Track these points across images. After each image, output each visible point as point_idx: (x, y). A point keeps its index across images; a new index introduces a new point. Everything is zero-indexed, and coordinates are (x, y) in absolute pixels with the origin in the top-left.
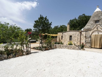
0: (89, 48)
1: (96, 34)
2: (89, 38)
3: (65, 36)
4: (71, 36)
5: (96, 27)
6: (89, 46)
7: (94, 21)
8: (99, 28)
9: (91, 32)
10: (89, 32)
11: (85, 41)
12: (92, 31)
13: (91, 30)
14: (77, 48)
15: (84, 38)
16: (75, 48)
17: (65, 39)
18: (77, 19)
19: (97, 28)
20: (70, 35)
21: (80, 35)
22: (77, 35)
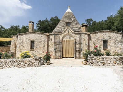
0: (59, 58)
1: (67, 39)
2: (59, 44)
3: (22, 41)
4: (32, 42)
5: (67, 30)
6: (60, 56)
7: (65, 22)
8: (71, 31)
9: (61, 37)
10: (59, 36)
11: (55, 49)
12: (63, 35)
13: (62, 33)
14: (37, 62)
15: (53, 45)
16: (33, 63)
17: (22, 47)
18: (49, 21)
19: (68, 32)
20: (32, 40)
21: (47, 39)
22: (43, 40)
